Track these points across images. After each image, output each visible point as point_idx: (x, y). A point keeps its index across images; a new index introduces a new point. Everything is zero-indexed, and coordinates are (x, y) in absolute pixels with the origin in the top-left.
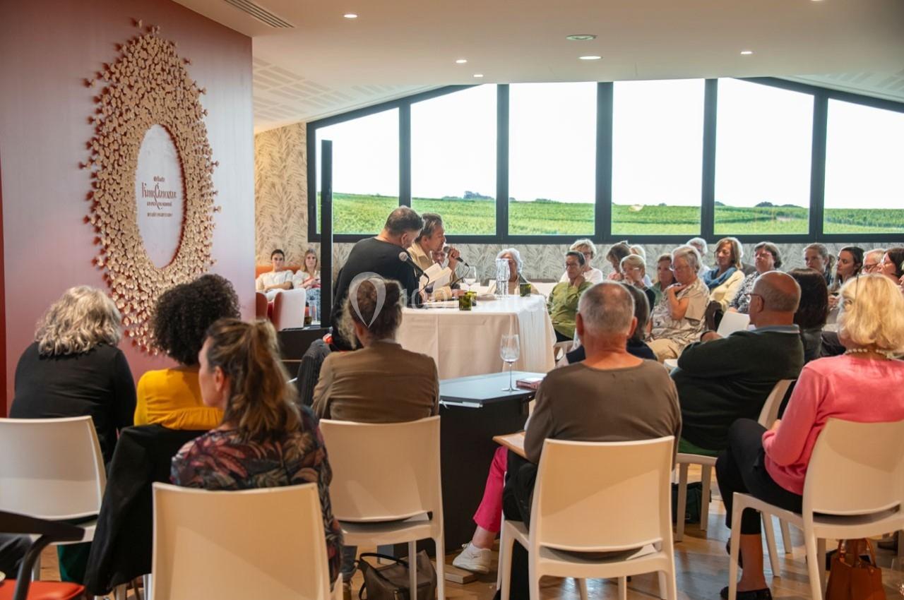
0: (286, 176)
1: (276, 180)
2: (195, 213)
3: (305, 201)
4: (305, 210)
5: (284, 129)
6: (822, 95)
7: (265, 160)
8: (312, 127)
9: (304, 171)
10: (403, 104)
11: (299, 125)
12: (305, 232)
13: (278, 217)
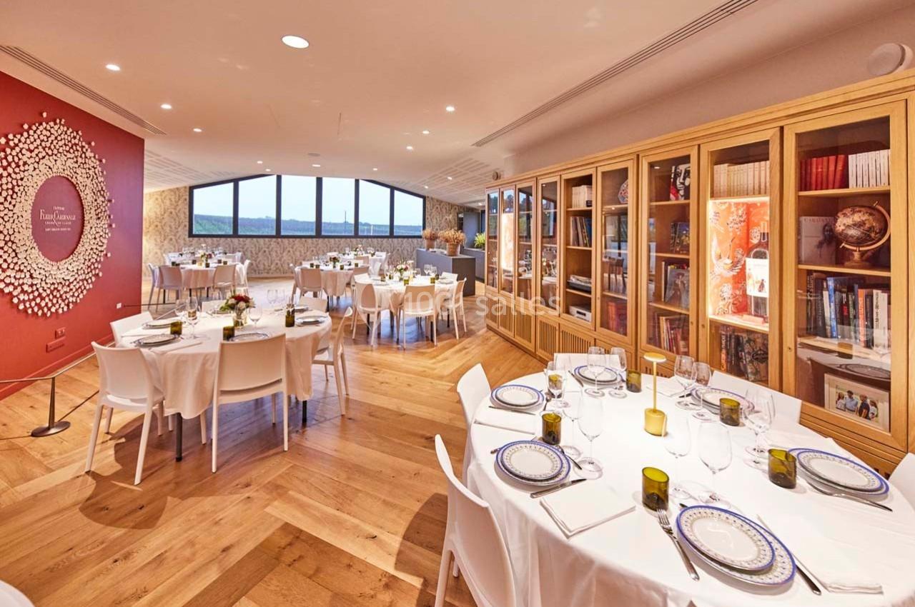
0: (178, 209)
1: (173, 210)
2: (91, 228)
3: (187, 220)
4: (187, 224)
5: (177, 189)
6: (393, 189)
7: (168, 202)
8: (192, 189)
9: (187, 207)
10: (236, 182)
11: (185, 187)
12: (187, 233)
13: (173, 227)
